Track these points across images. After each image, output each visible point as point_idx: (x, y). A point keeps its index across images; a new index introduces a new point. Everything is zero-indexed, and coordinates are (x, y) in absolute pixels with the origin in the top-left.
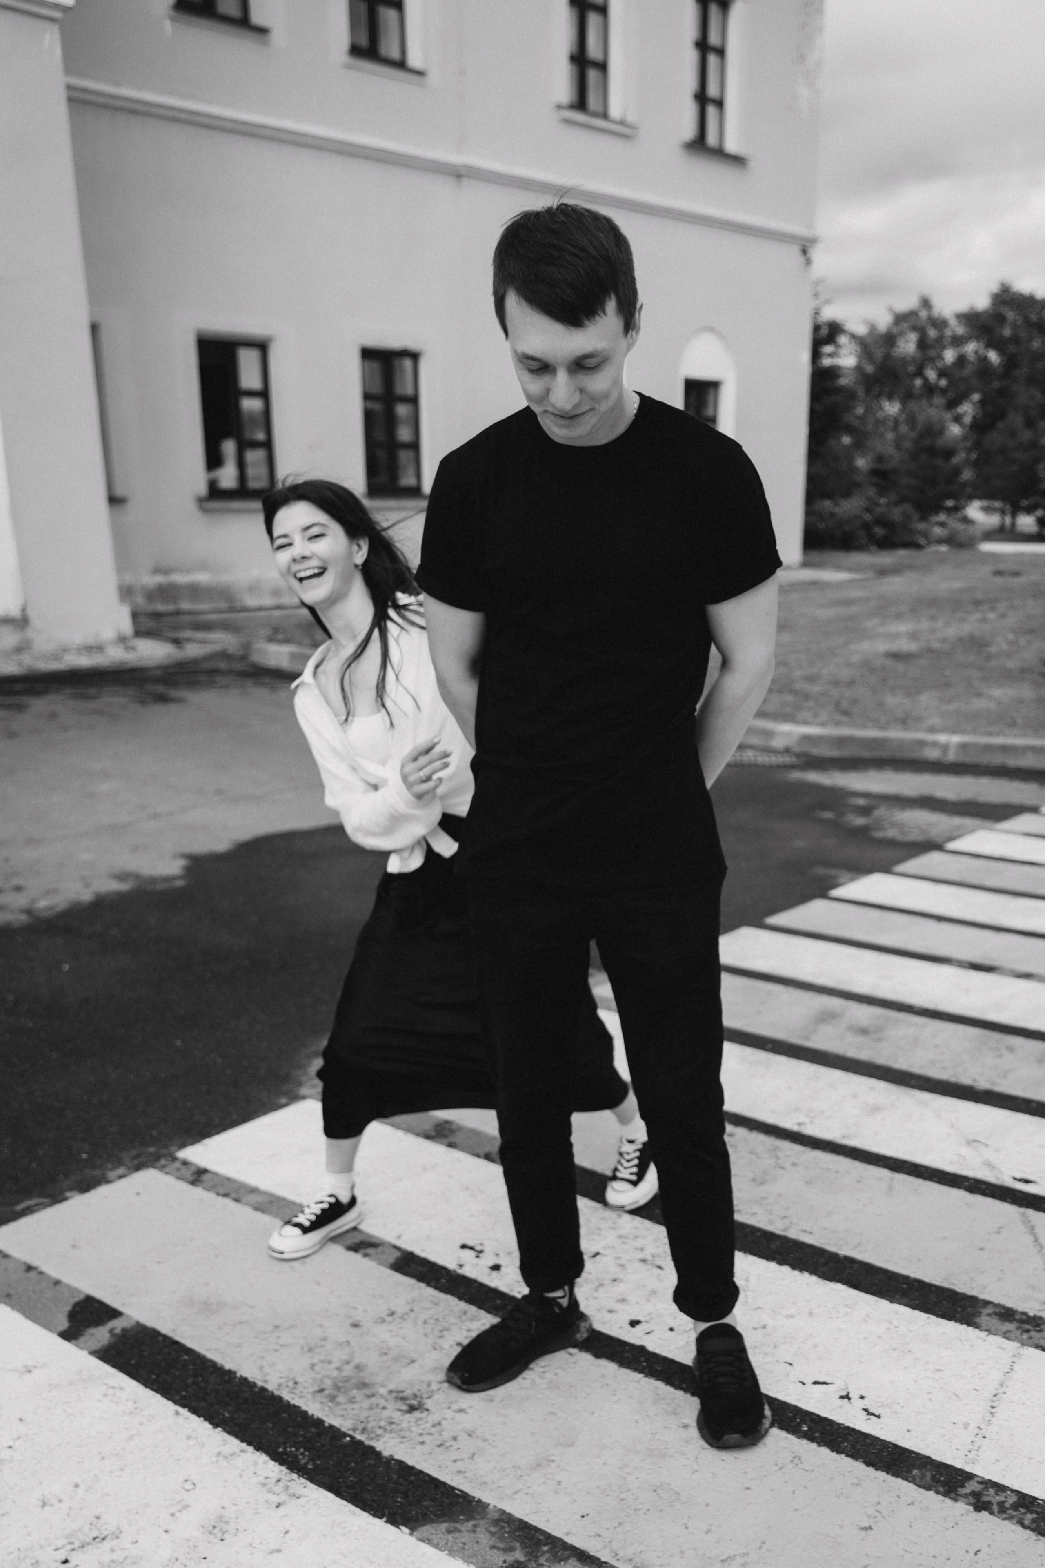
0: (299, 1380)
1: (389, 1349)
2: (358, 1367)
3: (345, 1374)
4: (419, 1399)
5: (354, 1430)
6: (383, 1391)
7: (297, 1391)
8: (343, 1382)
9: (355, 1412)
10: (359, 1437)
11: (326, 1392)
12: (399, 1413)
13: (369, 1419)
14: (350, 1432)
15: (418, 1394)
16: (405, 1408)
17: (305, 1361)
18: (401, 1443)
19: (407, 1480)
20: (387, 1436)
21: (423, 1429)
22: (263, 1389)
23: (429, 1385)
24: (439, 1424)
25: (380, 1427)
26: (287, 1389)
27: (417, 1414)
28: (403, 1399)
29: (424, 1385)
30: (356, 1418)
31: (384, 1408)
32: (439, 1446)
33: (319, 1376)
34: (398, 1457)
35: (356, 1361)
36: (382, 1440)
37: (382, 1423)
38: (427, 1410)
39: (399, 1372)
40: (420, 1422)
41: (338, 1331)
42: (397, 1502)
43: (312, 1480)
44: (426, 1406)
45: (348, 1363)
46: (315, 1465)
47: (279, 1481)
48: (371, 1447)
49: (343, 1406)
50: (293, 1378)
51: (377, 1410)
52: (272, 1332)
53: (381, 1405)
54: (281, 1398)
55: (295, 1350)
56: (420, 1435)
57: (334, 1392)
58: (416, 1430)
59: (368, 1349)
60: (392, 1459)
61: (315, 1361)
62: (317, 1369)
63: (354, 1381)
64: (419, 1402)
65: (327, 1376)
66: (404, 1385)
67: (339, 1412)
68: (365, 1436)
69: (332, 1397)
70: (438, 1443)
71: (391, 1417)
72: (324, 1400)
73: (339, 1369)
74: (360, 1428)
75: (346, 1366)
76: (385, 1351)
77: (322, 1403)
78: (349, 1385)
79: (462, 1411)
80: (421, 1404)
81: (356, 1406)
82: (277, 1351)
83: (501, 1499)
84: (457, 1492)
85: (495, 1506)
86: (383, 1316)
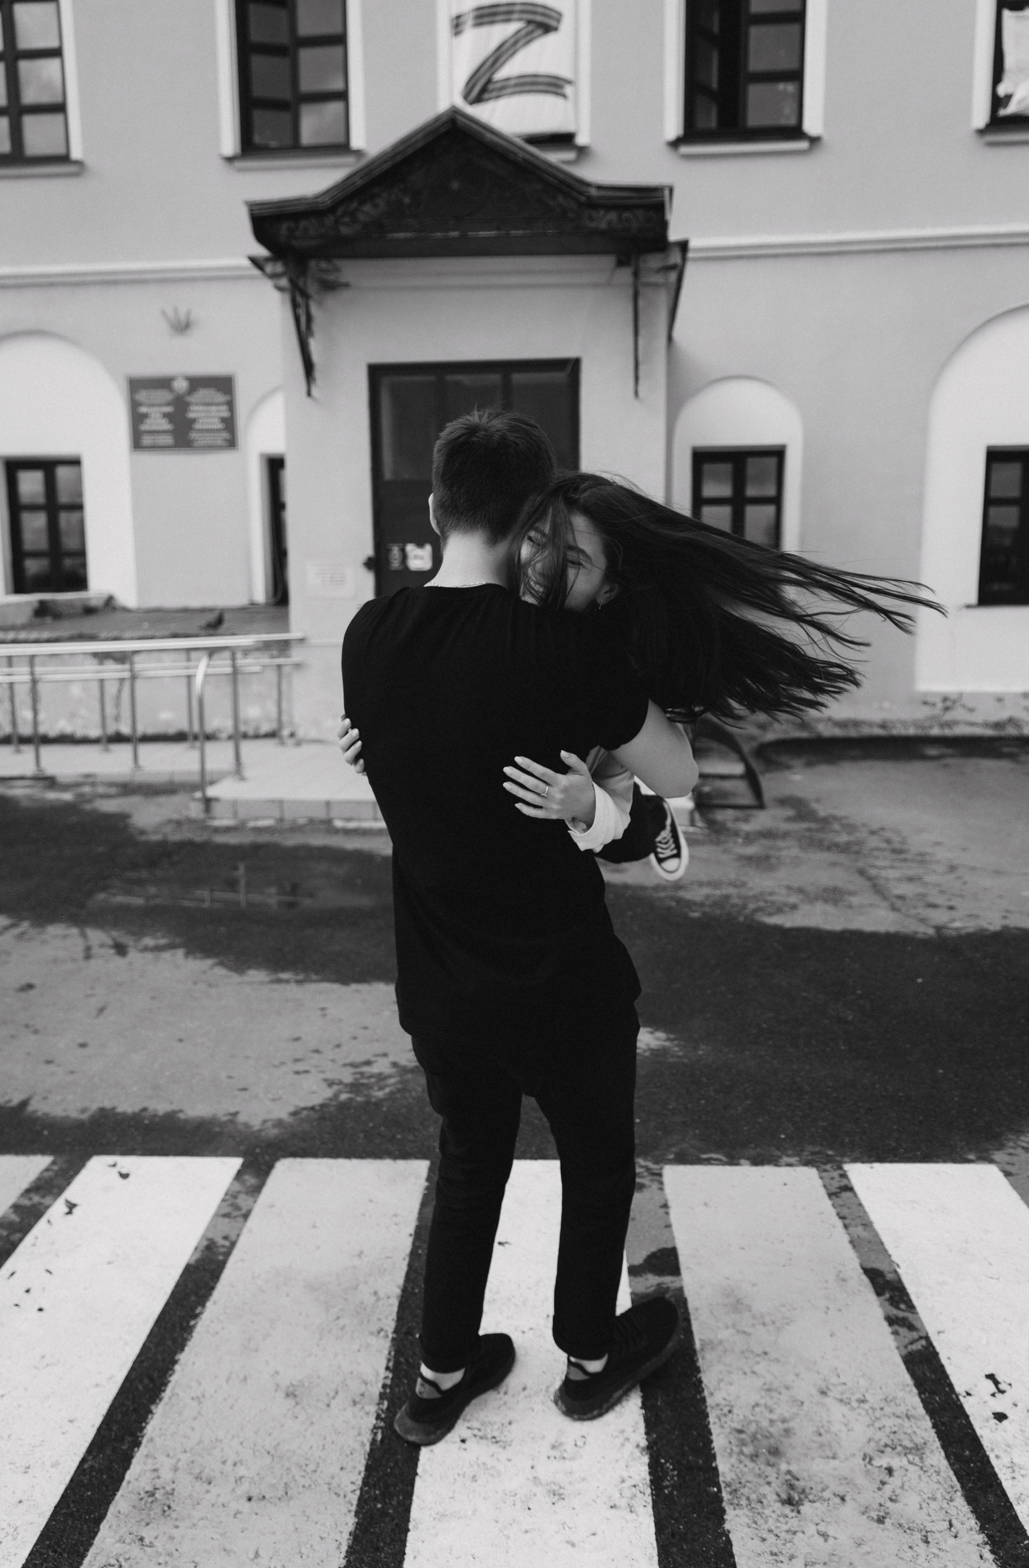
0: (735, 1411)
1: (828, 1432)
2: (787, 1432)
3: (772, 1430)
4: (802, 1496)
5: (728, 1485)
6: (784, 1467)
7: (723, 1419)
8: (762, 1436)
9: (745, 1469)
10: (725, 1495)
11: (743, 1436)
12: (775, 1497)
13: (748, 1485)
14: (723, 1485)
16: (784, 1496)
17: (755, 1398)
18: (748, 1525)
19: (717, 1564)
20: (746, 1511)
21: (777, 1527)
22: (704, 1400)
23: (823, 1490)
24: (795, 1533)
25: (748, 1499)
26: (719, 1412)
27: (787, 1510)
28: (792, 1487)
29: (820, 1487)
30: (740, 1475)
31: (769, 1483)
32: (772, 1554)
33: (752, 1418)
34: (732, 1537)
35: (791, 1424)
36: (738, 1512)
37: (753, 1497)
38: (799, 1512)
39: (813, 1459)
40: (781, 1519)
41: (804, 1388)
43: (655, 1505)
44: (801, 1508)
45: (784, 1421)
46: (671, 1493)
47: (635, 1486)
48: (724, 1511)
49: (742, 1458)
50: (732, 1406)
51: (761, 1481)
52: (758, 1355)
53: (769, 1479)
54: (707, 1416)
55: (759, 1383)
56: (770, 1531)
57: (748, 1440)
58: (771, 1524)
59: (811, 1420)
60: (726, 1534)
61: (762, 1402)
62: (757, 1409)
63: (772, 1441)
64: (800, 1499)
65: (757, 1422)
66: (805, 1475)
67: (733, 1460)
68: (730, 1497)
69: (743, 1443)
70: (775, 1550)
71: (765, 1496)
72: (734, 1441)
73: (772, 1422)
74: (734, 1487)
75: (779, 1424)
76: (822, 1431)
77: (730, 1443)
78: (765, 1442)
79: (825, 1536)
80: (800, 1503)
81: (751, 1465)
82: (745, 1373)
86: (853, 1398)
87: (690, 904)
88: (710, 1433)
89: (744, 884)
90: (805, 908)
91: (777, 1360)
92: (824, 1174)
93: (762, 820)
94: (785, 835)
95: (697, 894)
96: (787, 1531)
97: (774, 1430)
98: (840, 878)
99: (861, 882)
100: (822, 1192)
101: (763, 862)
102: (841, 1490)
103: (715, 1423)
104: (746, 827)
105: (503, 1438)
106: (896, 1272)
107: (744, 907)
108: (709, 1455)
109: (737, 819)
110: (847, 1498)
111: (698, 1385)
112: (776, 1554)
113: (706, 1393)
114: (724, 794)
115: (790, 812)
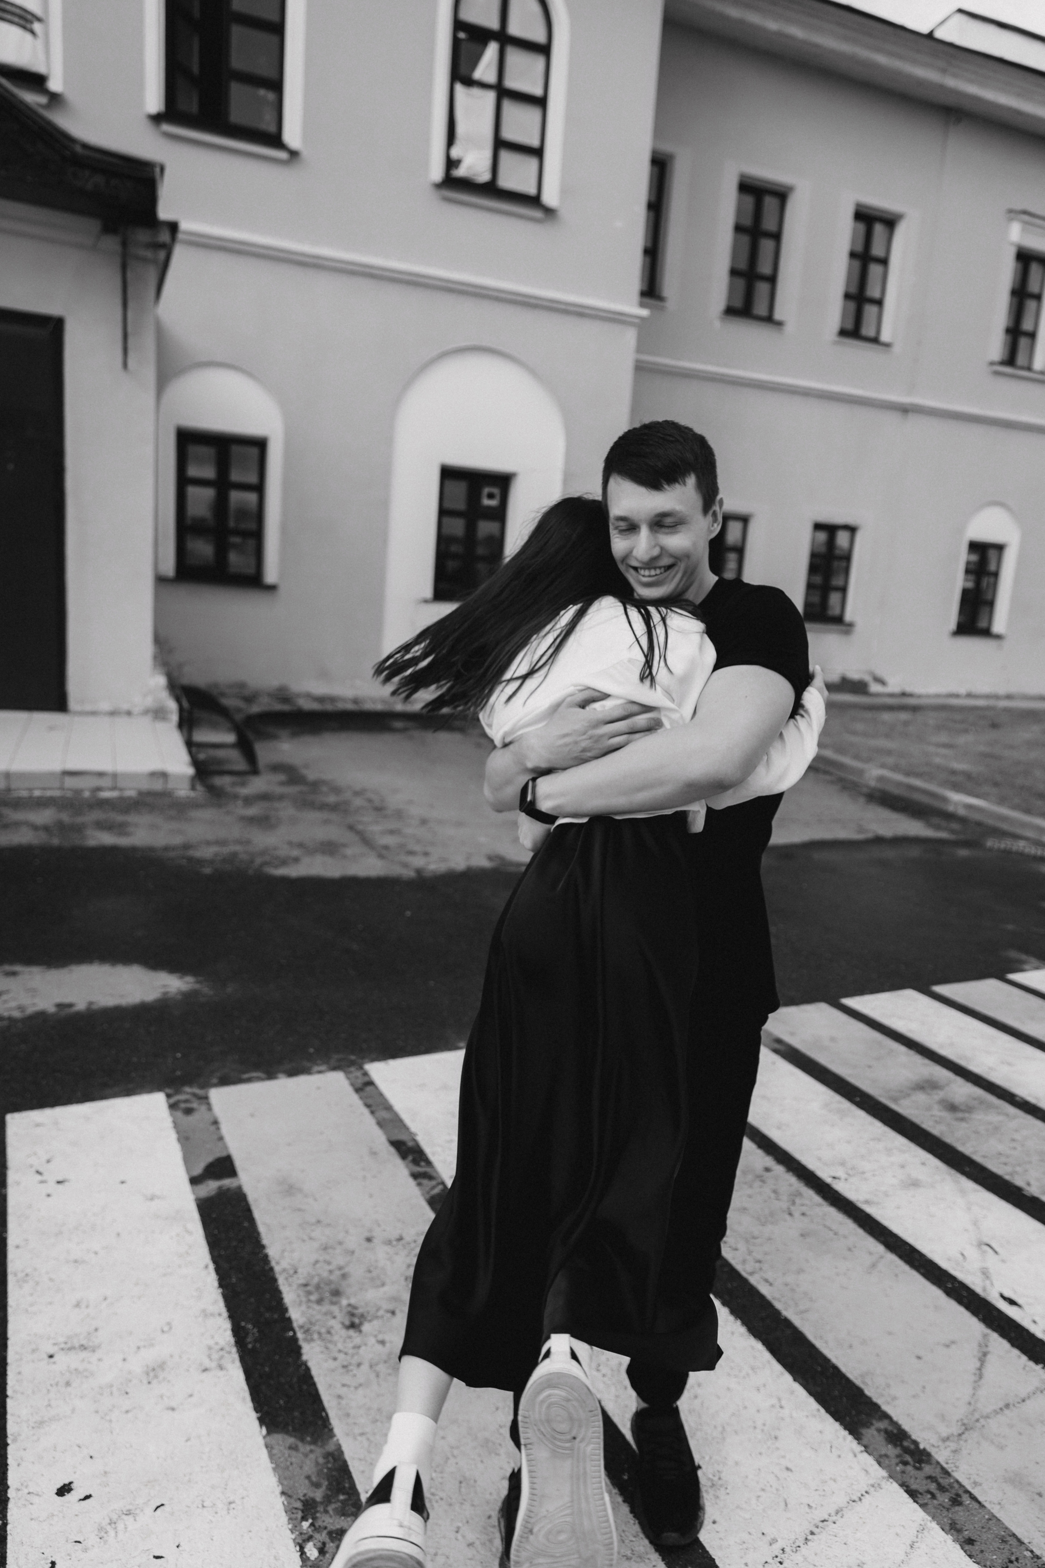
0: (300, 1270)
1: (376, 1268)
2: (344, 1276)
4: (362, 1319)
5: (301, 1327)
6: (345, 1302)
7: (291, 1279)
8: (324, 1284)
9: (314, 1313)
10: (300, 1335)
11: (309, 1288)
12: (340, 1326)
13: (318, 1323)
14: (297, 1329)
16: (347, 1323)
17: (314, 1257)
18: (322, 1352)
19: (300, 1386)
20: (319, 1342)
21: (345, 1347)
22: (272, 1269)
23: (378, 1310)
24: (359, 1347)
25: (319, 1333)
26: (285, 1274)
27: (351, 1332)
28: (353, 1315)
29: (375, 1310)
30: (310, 1317)
31: (334, 1317)
32: (344, 1367)
33: (314, 1273)
34: (310, 1364)
35: (346, 1270)
36: (311, 1345)
37: (323, 1330)
38: (360, 1331)
39: (366, 1291)
40: (347, 1340)
41: (354, 1241)
42: (278, 1403)
43: (242, 1360)
44: (362, 1327)
45: (340, 1268)
46: (254, 1347)
47: (222, 1349)
48: (300, 1348)
49: (310, 1304)
50: (296, 1268)
51: (329, 1317)
52: (313, 1225)
53: (334, 1314)
54: (276, 1281)
55: (316, 1245)
56: (340, 1351)
57: (313, 1290)
58: (340, 1346)
59: (362, 1263)
60: (305, 1364)
61: (321, 1258)
62: (318, 1266)
63: (333, 1286)
64: (361, 1322)
65: (318, 1275)
66: (362, 1303)
67: (304, 1307)
68: (304, 1336)
69: (309, 1293)
70: (345, 1363)
71: (332, 1327)
72: (302, 1294)
73: (331, 1272)
74: (306, 1328)
75: (337, 1272)
76: (372, 1269)
77: (298, 1295)
78: (327, 1288)
79: (382, 1342)
80: (361, 1324)
81: (317, 1307)
82: (304, 1241)
83: (347, 1435)
84: (324, 1414)
85: (338, 1440)
86: (393, 1239)
87: (201, 862)
88: (280, 1292)
89: (248, 842)
90: (306, 860)
91: (329, 1225)
92: (351, 1076)
93: (258, 785)
94: (281, 797)
95: (206, 853)
96: (354, 1347)
97: (333, 1277)
98: (333, 833)
99: (350, 837)
100: (350, 1090)
101: (264, 822)
102: (391, 1307)
103: (284, 1285)
104: (244, 791)
105: (91, 1344)
106: (415, 1140)
107: (252, 862)
108: (282, 1309)
109: (234, 784)
110: (397, 1312)
111: (266, 1259)
112: (346, 1366)
113: (273, 1264)
114: (220, 762)
115: (282, 777)
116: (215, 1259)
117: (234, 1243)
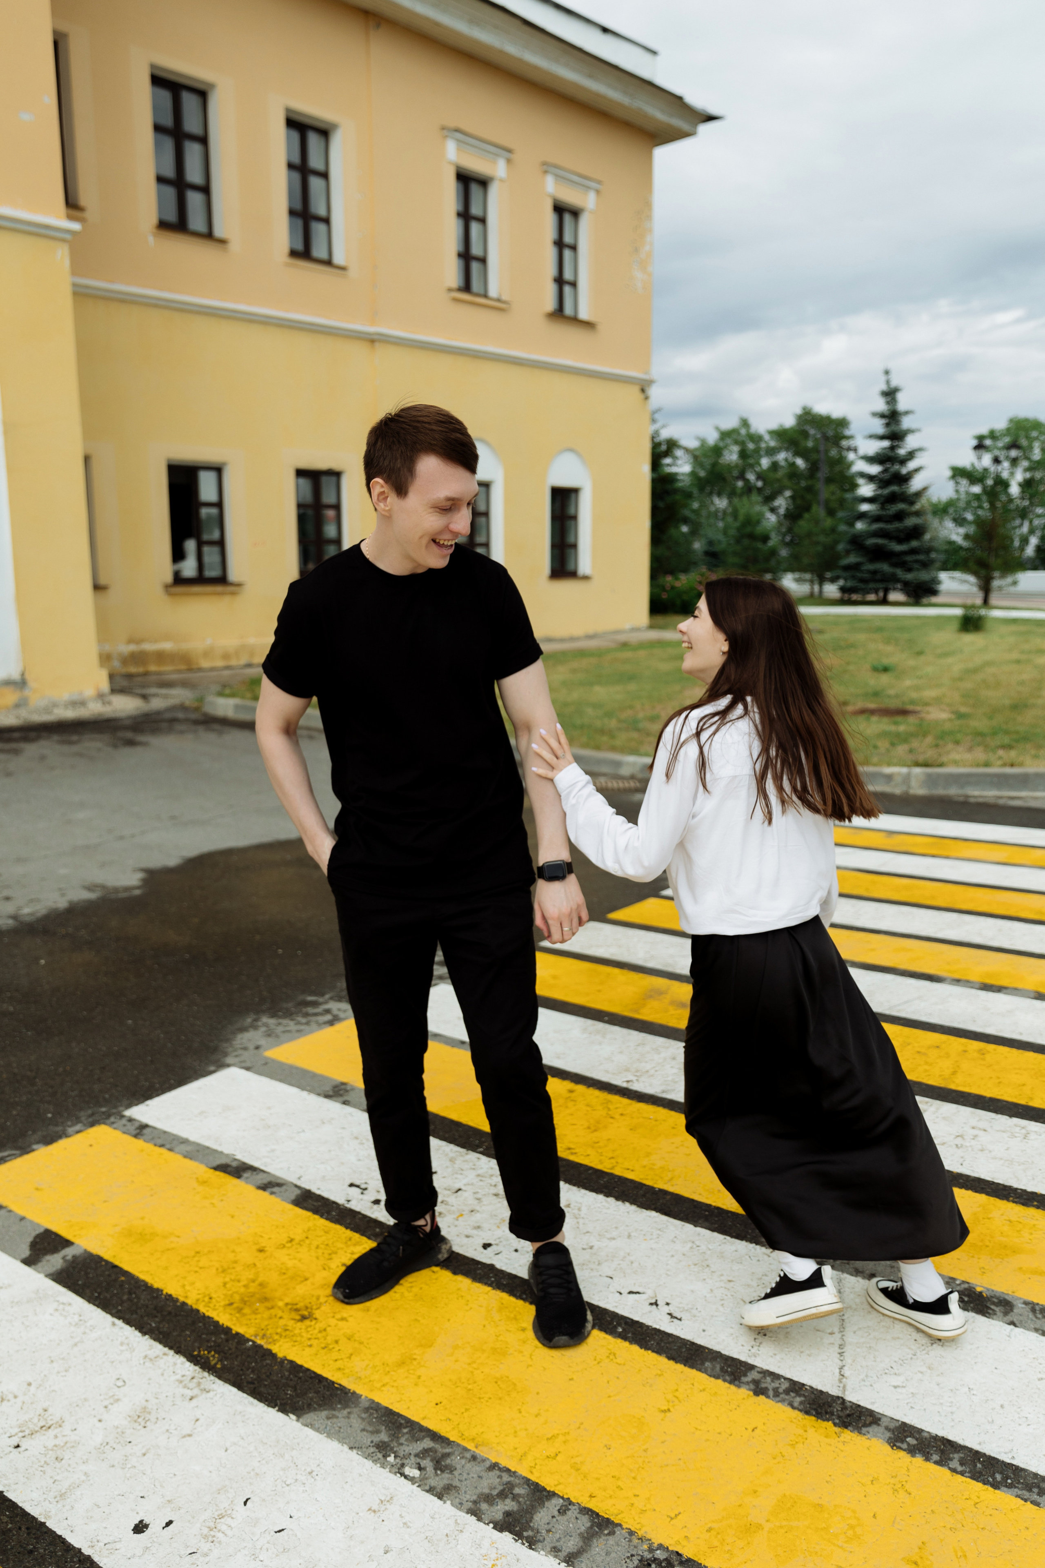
1: (287, 1269)
2: (262, 1285)
3: (251, 1290)
4: (309, 1310)
5: (256, 1336)
6: (280, 1304)
7: (211, 1305)
8: (248, 1297)
9: (257, 1321)
10: (260, 1342)
11: (235, 1305)
12: (293, 1322)
13: (269, 1327)
14: (253, 1338)
15: (309, 1306)
16: (298, 1317)
17: (219, 1281)
18: (294, 1346)
19: (296, 1376)
20: (282, 1340)
21: (312, 1335)
22: (184, 1304)
23: (317, 1298)
24: (325, 1330)
25: (277, 1334)
26: (203, 1304)
27: (307, 1322)
28: (297, 1310)
29: (314, 1299)
30: (257, 1327)
31: (281, 1318)
32: (324, 1348)
33: (230, 1292)
34: (290, 1358)
35: (260, 1280)
36: (278, 1344)
37: (279, 1330)
38: (316, 1319)
39: (294, 1290)
40: (309, 1329)
41: (246, 1255)
42: (287, 1395)
43: (220, 1377)
44: (314, 1316)
45: (253, 1281)
46: (223, 1365)
47: (194, 1377)
48: (268, 1349)
49: (248, 1317)
50: (209, 1295)
51: (275, 1319)
52: (193, 1257)
53: (279, 1316)
54: (198, 1311)
55: (212, 1271)
56: (309, 1339)
57: (241, 1305)
58: (306, 1335)
59: (270, 1270)
60: (284, 1359)
61: (227, 1279)
62: (228, 1286)
63: (258, 1296)
64: (309, 1313)
65: (237, 1292)
66: (298, 1299)
67: (244, 1322)
68: (265, 1340)
69: (239, 1309)
70: (323, 1345)
71: (286, 1325)
72: (233, 1312)
73: (246, 1286)
74: (261, 1335)
75: (252, 1284)
76: (284, 1271)
77: (231, 1314)
78: (253, 1299)
79: (344, 1319)
80: (311, 1314)
81: (258, 1316)
82: (196, 1272)
83: (371, 1391)
84: (336, 1385)
85: (366, 1397)
86: (284, 1242)
88: (211, 1317)
91: (210, 1252)
92: (118, 1125)
96: (320, 1332)
100: (128, 1138)
103: (209, 1309)
105: (51, 1423)
106: (236, 1160)
108: (224, 1329)
112: (326, 1347)
116: (118, 1315)
117: (125, 1297)
